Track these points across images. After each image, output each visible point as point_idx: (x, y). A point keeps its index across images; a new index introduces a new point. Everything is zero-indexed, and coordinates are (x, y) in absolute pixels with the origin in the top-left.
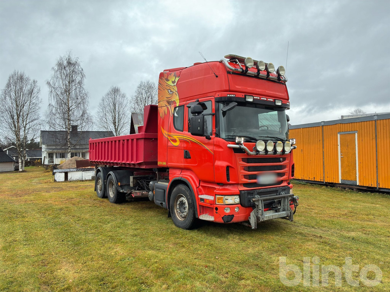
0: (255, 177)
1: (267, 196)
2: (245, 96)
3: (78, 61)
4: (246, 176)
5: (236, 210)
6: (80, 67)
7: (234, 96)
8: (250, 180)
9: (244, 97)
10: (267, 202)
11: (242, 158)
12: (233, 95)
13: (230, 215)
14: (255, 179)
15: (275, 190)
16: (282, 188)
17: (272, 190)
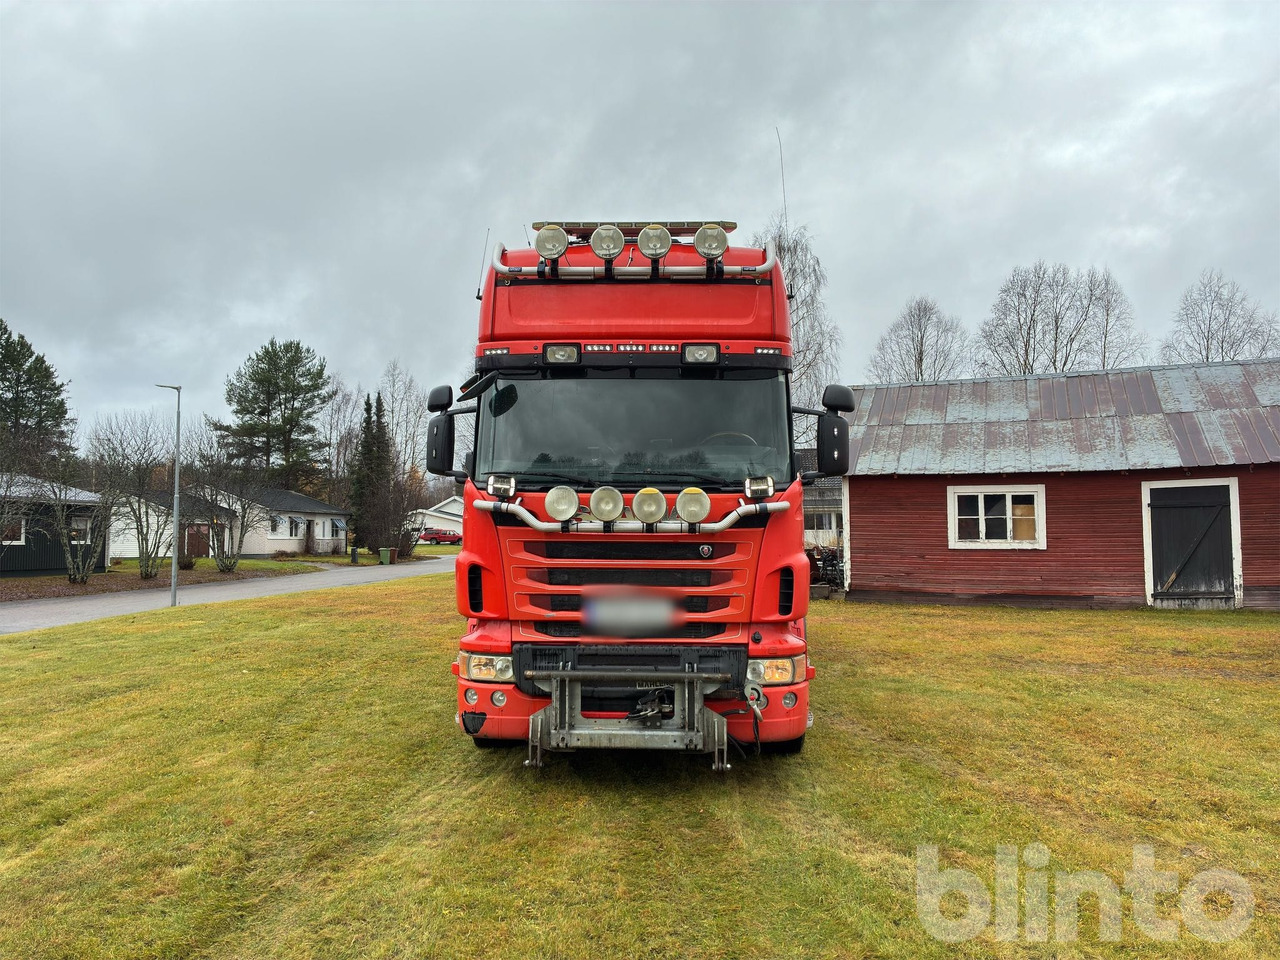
0: (576, 602)
1: (625, 670)
2: (545, 347)
3: (804, 236)
4: (536, 599)
5: (501, 700)
6: (809, 256)
7: (505, 352)
8: (553, 610)
9: (540, 351)
10: (623, 691)
11: (525, 542)
12: (502, 349)
13: (474, 713)
14: (576, 608)
15: (663, 653)
16: (698, 650)
17: (650, 652)
